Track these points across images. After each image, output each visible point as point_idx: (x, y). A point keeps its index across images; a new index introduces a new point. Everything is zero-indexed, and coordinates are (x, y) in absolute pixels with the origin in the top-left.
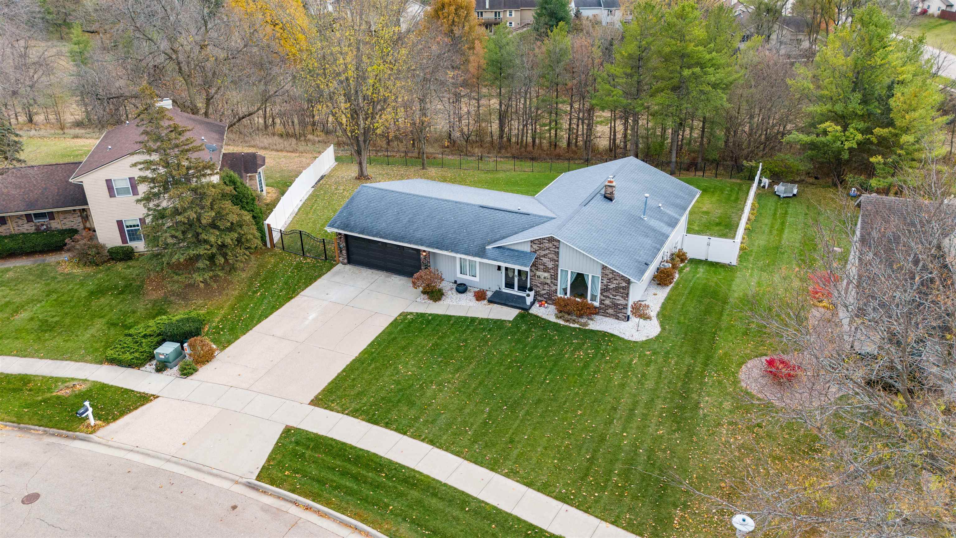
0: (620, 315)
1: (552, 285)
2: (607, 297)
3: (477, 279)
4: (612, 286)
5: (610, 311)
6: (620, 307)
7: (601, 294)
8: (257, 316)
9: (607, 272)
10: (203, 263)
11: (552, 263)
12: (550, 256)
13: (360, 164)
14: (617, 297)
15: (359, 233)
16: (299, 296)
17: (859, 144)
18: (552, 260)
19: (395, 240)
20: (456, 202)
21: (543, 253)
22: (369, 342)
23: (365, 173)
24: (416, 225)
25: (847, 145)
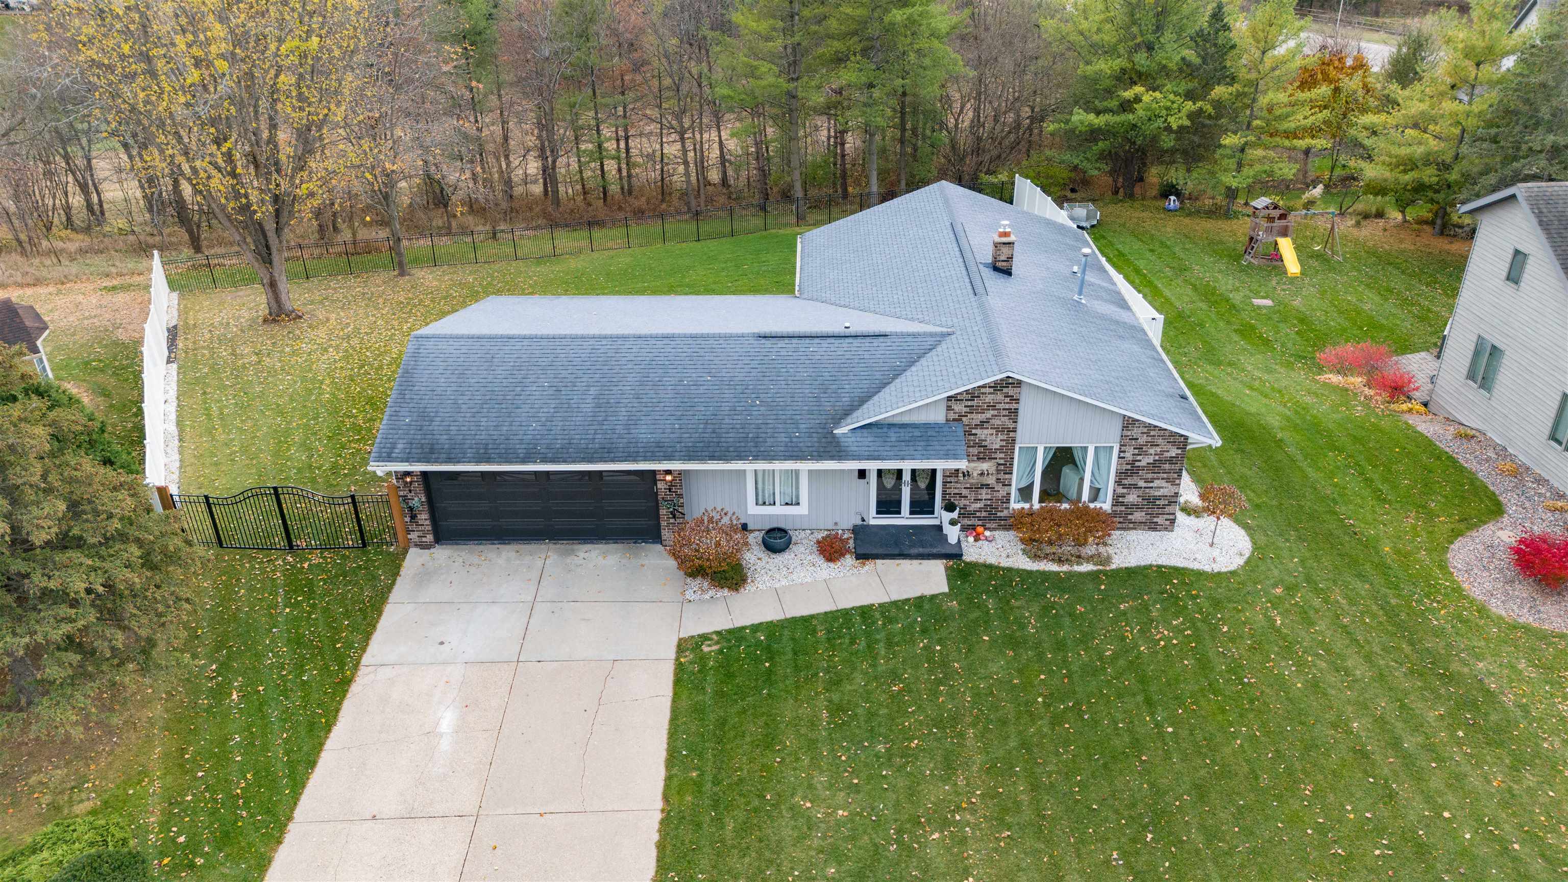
0: (1160, 520)
1: (999, 487)
2: (1129, 487)
3: (802, 510)
4: (1145, 461)
5: (1138, 516)
6: (1161, 502)
7: (1118, 483)
8: (281, 770)
9: (1135, 432)
10: (60, 664)
11: (1000, 437)
12: (997, 422)
13: (273, 285)
14: (1156, 483)
15: (478, 461)
16: (362, 671)
17: (1190, 116)
18: (999, 430)
19: (590, 461)
20: (693, 337)
21: (978, 418)
22: (663, 754)
23: (288, 306)
24: (623, 412)
25: (1174, 123)
